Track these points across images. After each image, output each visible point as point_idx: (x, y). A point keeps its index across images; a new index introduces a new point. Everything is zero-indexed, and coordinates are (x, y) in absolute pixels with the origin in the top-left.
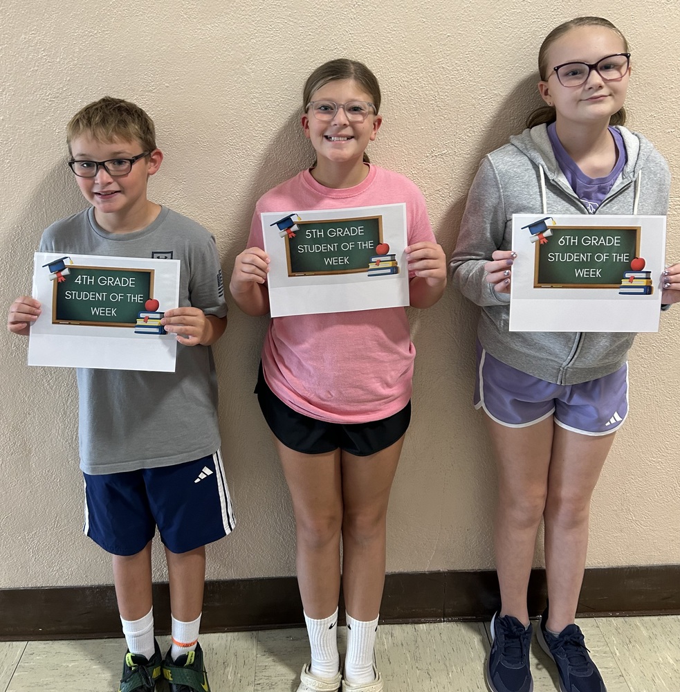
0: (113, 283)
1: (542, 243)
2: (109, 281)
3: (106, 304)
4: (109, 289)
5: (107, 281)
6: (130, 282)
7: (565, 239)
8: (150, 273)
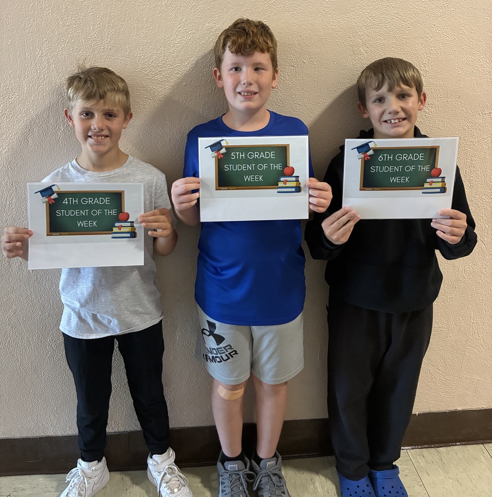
0: (93, 202)
1: (366, 159)
2: (90, 201)
3: (88, 218)
4: (90, 207)
5: (88, 201)
6: (106, 201)
7: (383, 156)
8: (121, 193)
